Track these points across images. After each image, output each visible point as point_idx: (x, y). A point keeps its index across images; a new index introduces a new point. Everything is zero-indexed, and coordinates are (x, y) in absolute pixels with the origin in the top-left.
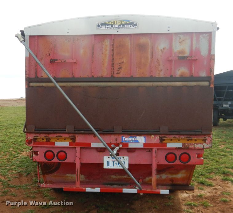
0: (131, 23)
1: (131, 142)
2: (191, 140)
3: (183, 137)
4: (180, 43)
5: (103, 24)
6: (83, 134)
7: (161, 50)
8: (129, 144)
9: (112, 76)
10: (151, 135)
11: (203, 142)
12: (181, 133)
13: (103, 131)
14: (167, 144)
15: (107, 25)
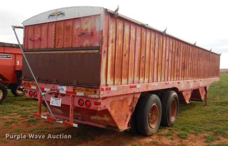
0: (62, 14)
1: (60, 90)
2: (88, 91)
3: (84, 89)
4: (86, 23)
5: (51, 16)
6: (41, 82)
7: (77, 29)
8: (60, 91)
9: (55, 47)
10: (69, 85)
11: (94, 93)
12: (82, 86)
13: (48, 81)
14: (77, 93)
15: (52, 16)
